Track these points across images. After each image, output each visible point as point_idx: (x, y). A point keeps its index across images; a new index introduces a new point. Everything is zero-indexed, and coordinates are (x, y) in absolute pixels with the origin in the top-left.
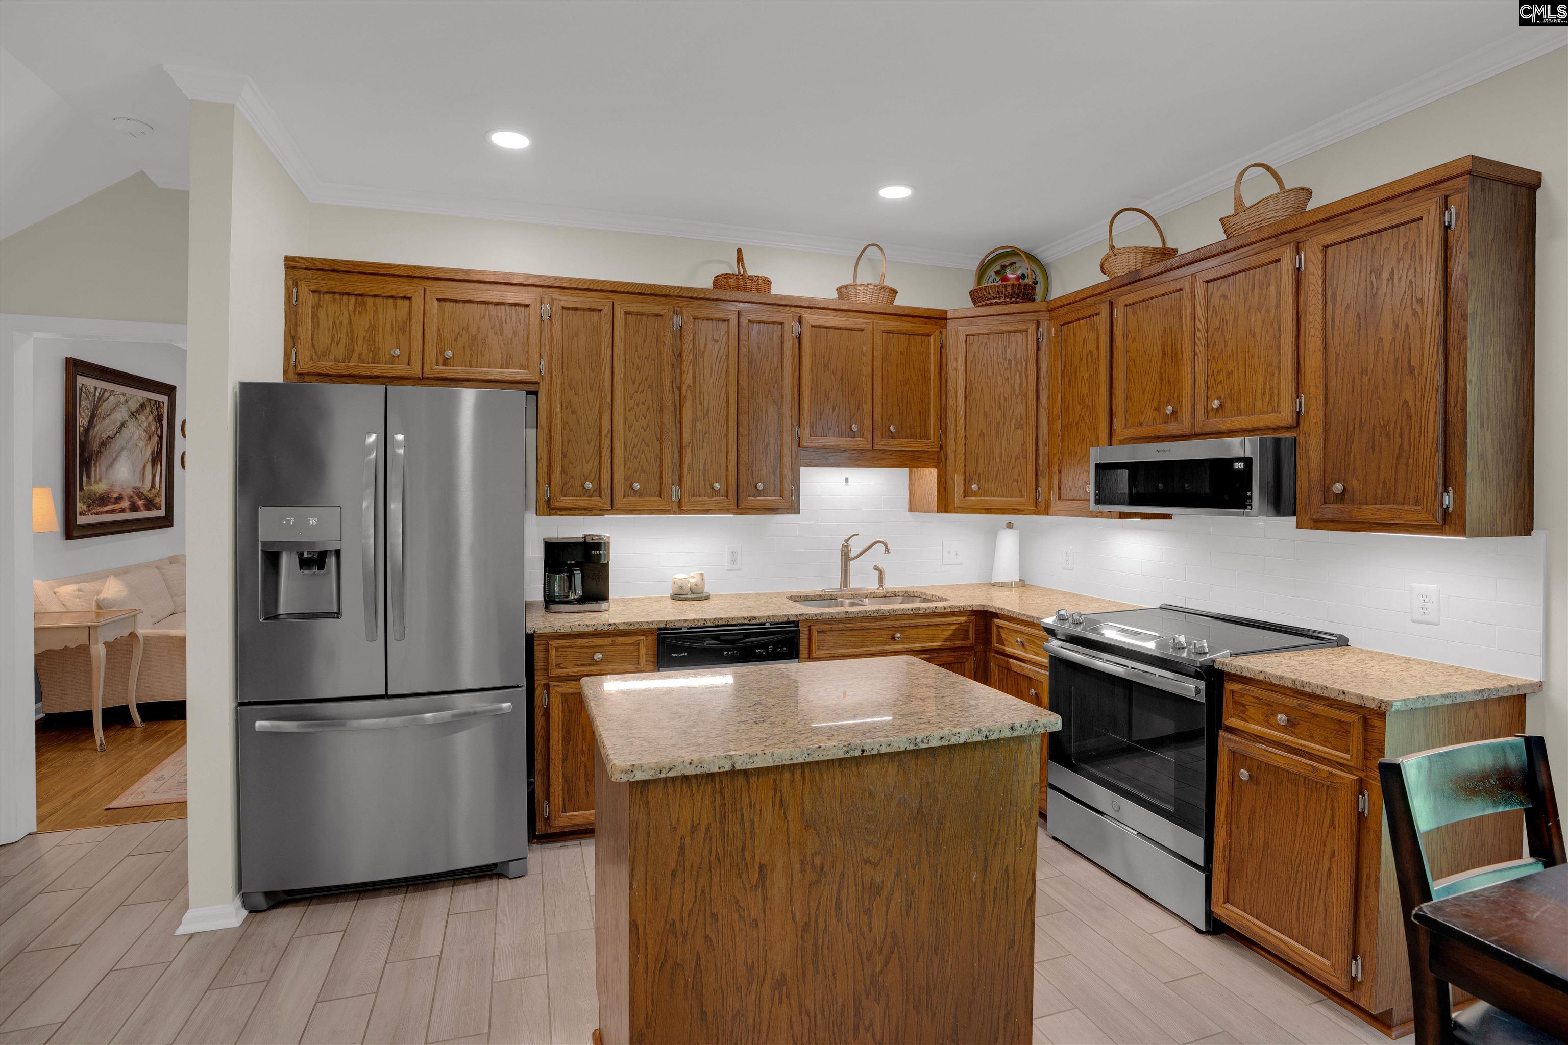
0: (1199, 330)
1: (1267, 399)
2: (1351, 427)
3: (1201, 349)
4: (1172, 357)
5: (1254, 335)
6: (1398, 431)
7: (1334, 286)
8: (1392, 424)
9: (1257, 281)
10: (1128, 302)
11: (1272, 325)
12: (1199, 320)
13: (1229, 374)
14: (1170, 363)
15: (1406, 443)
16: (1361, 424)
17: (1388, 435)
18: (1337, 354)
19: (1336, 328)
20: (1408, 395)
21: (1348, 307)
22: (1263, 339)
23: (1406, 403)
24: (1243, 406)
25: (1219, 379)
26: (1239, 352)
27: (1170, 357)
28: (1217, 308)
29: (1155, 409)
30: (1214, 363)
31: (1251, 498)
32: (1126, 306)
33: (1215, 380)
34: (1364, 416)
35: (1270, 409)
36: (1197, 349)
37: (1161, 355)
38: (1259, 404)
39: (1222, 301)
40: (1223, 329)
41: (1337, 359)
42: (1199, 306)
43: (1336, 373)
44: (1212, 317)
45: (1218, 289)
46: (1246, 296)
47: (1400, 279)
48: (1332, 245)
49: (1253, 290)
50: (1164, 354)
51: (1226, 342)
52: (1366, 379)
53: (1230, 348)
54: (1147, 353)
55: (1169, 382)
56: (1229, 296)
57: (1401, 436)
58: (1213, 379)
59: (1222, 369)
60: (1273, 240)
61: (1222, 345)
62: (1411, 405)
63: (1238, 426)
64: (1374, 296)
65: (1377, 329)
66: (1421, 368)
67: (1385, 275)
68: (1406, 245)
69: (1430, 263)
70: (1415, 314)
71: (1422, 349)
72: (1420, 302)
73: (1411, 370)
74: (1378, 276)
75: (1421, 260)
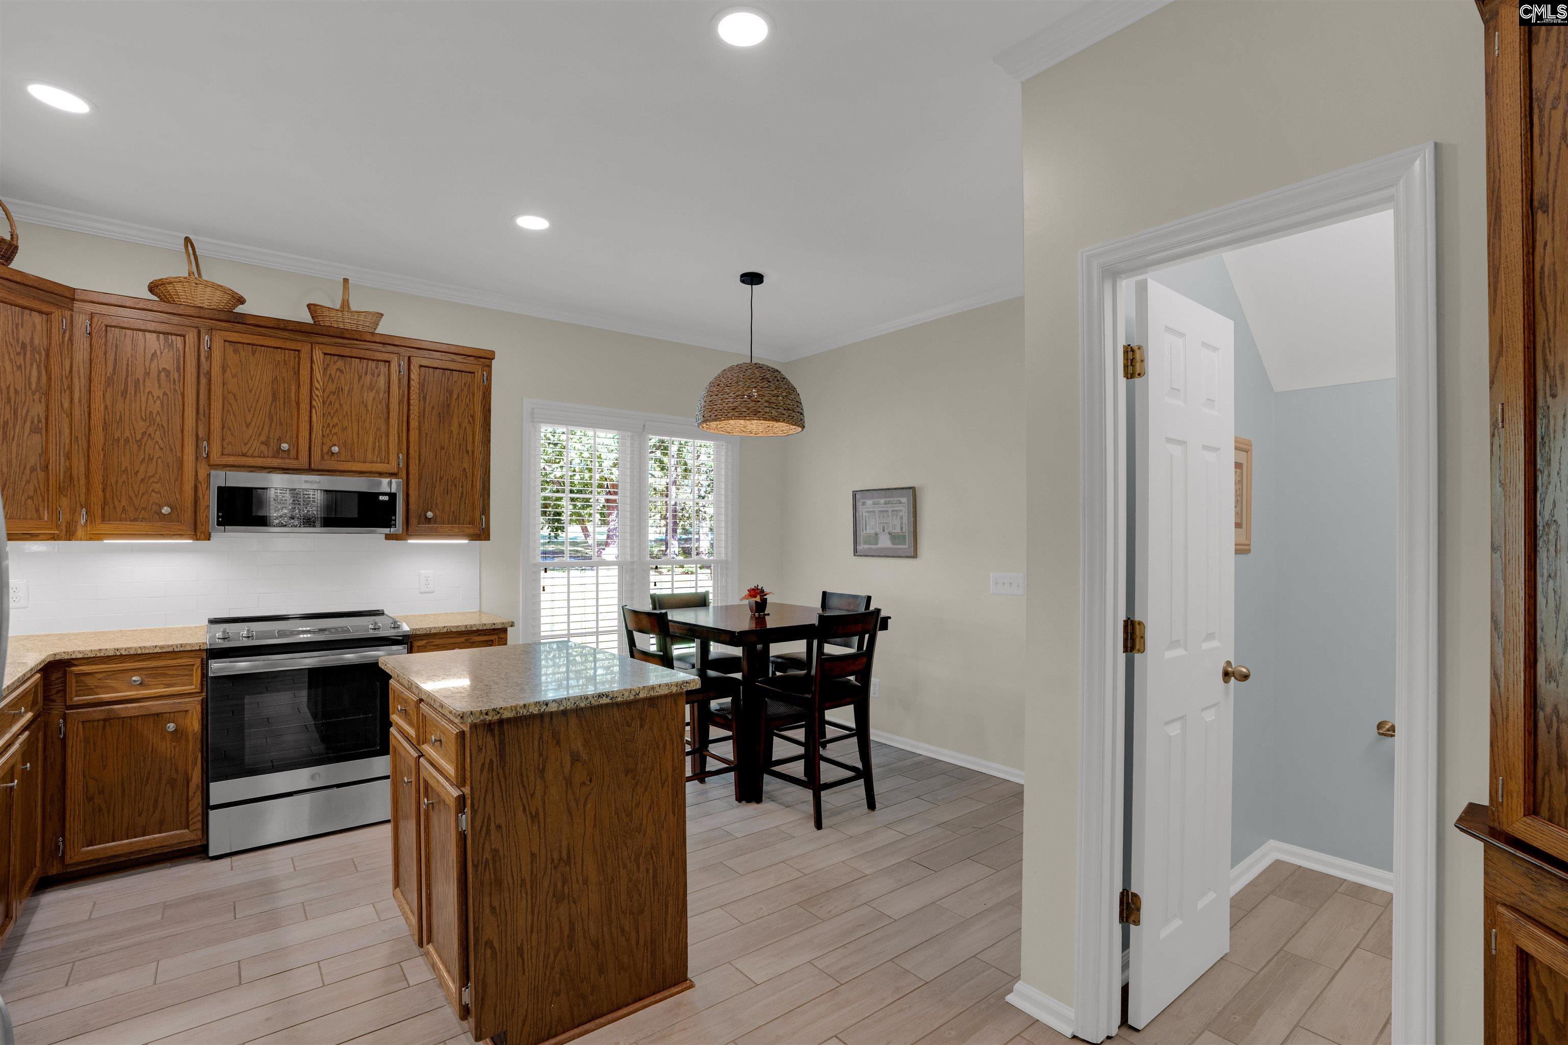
0: (317, 389)
1: (376, 453)
2: (435, 479)
3: (319, 404)
4: (284, 402)
5: (366, 406)
6: (461, 484)
7: (425, 391)
8: (458, 480)
9: (369, 369)
10: (229, 339)
11: (380, 403)
12: (318, 381)
13: (344, 429)
14: (282, 407)
15: (465, 491)
16: (441, 478)
17: (455, 486)
18: (427, 434)
19: (426, 418)
20: (466, 465)
21: (433, 407)
22: (374, 411)
23: (464, 469)
24: (356, 454)
25: (334, 431)
26: (353, 415)
27: (282, 402)
28: (333, 377)
29: (262, 443)
30: (329, 417)
31: (395, 520)
32: (225, 341)
33: (331, 431)
34: (442, 473)
35: (379, 460)
36: (314, 403)
37: (271, 398)
38: (369, 455)
39: (338, 373)
40: (338, 396)
41: (426, 436)
42: (317, 370)
43: (426, 445)
44: (328, 382)
45: (335, 363)
46: (360, 377)
47: (462, 401)
48: (425, 367)
49: (366, 374)
50: (274, 399)
51: (341, 405)
52: (443, 452)
53: (345, 410)
54: (254, 391)
55: (281, 424)
56: (344, 371)
57: (462, 487)
58: (328, 430)
59: (337, 424)
60: (381, 345)
61: (337, 406)
62: (467, 470)
63: (353, 469)
64: (449, 406)
65: (450, 425)
66: (473, 452)
67: (455, 396)
68: (465, 384)
69: (478, 397)
70: (469, 422)
71: (473, 442)
72: (473, 417)
73: (467, 452)
74: (451, 395)
75: (473, 395)
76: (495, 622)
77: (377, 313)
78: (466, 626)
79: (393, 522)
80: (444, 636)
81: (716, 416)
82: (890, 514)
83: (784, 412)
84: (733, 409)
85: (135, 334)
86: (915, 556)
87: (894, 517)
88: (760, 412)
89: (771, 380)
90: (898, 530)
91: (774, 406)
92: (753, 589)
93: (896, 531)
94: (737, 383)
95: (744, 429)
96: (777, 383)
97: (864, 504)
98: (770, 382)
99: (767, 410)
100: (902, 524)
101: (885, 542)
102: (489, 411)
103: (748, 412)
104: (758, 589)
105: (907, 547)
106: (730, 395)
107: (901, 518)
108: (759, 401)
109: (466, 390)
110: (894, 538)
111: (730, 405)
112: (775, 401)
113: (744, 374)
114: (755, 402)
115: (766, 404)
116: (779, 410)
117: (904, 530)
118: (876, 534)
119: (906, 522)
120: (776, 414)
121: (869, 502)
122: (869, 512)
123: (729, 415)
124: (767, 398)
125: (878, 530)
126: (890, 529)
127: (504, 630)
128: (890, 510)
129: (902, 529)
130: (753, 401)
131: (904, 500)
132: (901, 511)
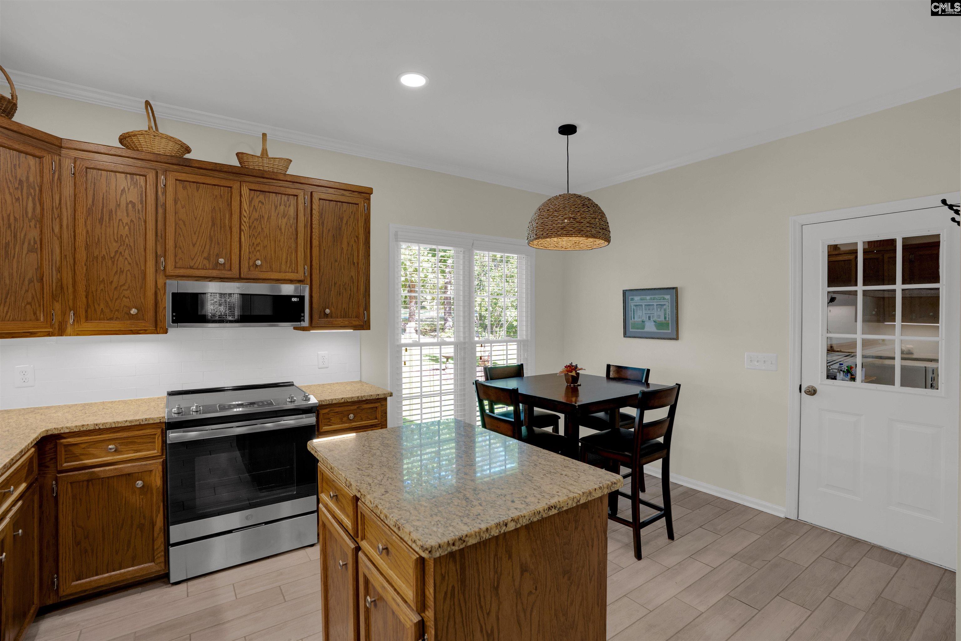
0: (245, 216)
1: (288, 265)
2: (330, 284)
3: (246, 228)
4: (221, 227)
5: (281, 229)
6: (349, 288)
7: (323, 219)
8: (347, 285)
9: (283, 201)
10: (179, 178)
11: (291, 227)
12: (245, 211)
13: (265, 247)
14: (219, 230)
15: (352, 293)
16: (335, 284)
17: (346, 289)
18: (324, 250)
19: (324, 238)
20: (353, 273)
21: (329, 230)
22: (286, 233)
23: (352, 276)
24: (274, 266)
25: (258, 248)
26: (271, 236)
27: (219, 227)
28: (256, 207)
29: (205, 258)
30: (254, 238)
31: (304, 316)
32: (176, 180)
33: (255, 249)
34: (336, 280)
35: (290, 270)
36: (242, 227)
37: (210, 224)
38: (283, 267)
39: (260, 205)
40: (260, 221)
41: (324, 253)
42: (245, 202)
43: (324, 259)
44: (253, 211)
45: (257, 197)
46: (276, 207)
47: (350, 225)
48: (323, 199)
49: (280, 205)
50: (213, 224)
51: (262, 229)
52: (337, 264)
53: (265, 233)
54: (198, 219)
55: (218, 244)
56: (265, 203)
57: (350, 290)
58: (253, 248)
59: (259, 243)
60: (291, 183)
61: (259, 229)
62: (354, 278)
63: (272, 277)
64: (340, 229)
65: (341, 243)
66: (358, 264)
67: (344, 222)
68: (352, 212)
69: (361, 223)
70: (355, 241)
71: (358, 256)
72: (357, 237)
73: (354, 263)
74: (342, 221)
75: (358, 221)
76: (378, 393)
77: (288, 159)
78: (358, 397)
79: (302, 318)
80: (342, 405)
81: (547, 234)
82: (655, 307)
83: (600, 231)
84: (562, 229)
85: (108, 175)
86: (677, 338)
87: (659, 310)
88: (583, 231)
89: (589, 206)
90: (662, 319)
91: (593, 226)
92: (569, 366)
93: (659, 320)
94: (564, 208)
95: (556, 245)
96: (594, 209)
97: (632, 299)
98: (589, 207)
99: (589, 229)
100: (665, 314)
101: (650, 327)
102: (369, 233)
103: (574, 231)
104: (573, 366)
105: (670, 331)
106: (559, 217)
107: (665, 310)
108: (582, 223)
109: (352, 217)
110: (659, 325)
111: (559, 225)
112: (594, 222)
113: (569, 201)
114: (579, 223)
115: (588, 225)
116: (597, 229)
117: (667, 319)
118: (643, 322)
119: (670, 313)
120: (595, 232)
121: (637, 298)
122: (636, 306)
123: (559, 233)
124: (588, 220)
125: (644, 319)
126: (655, 319)
127: (385, 399)
128: (655, 304)
129: (665, 318)
130: (577, 222)
131: (668, 297)
132: (664, 305)
